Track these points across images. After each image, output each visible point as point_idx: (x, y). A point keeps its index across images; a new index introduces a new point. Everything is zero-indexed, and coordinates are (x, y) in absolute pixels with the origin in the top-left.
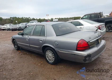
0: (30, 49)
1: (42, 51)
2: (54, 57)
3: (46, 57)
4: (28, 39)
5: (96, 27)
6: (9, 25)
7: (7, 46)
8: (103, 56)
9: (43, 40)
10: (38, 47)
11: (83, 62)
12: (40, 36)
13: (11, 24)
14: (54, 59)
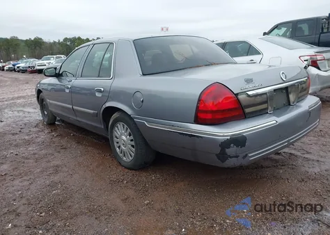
0: (75, 118)
1: (103, 127)
2: (133, 143)
3: (115, 144)
4: (68, 88)
5: (303, 59)
6: (56, 58)
7: (29, 113)
8: (308, 153)
9: (102, 89)
10: (92, 111)
11: (219, 164)
12: (99, 76)
13: (62, 56)
14: (134, 149)
